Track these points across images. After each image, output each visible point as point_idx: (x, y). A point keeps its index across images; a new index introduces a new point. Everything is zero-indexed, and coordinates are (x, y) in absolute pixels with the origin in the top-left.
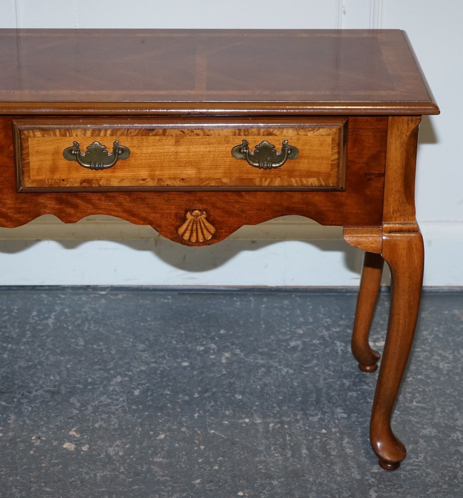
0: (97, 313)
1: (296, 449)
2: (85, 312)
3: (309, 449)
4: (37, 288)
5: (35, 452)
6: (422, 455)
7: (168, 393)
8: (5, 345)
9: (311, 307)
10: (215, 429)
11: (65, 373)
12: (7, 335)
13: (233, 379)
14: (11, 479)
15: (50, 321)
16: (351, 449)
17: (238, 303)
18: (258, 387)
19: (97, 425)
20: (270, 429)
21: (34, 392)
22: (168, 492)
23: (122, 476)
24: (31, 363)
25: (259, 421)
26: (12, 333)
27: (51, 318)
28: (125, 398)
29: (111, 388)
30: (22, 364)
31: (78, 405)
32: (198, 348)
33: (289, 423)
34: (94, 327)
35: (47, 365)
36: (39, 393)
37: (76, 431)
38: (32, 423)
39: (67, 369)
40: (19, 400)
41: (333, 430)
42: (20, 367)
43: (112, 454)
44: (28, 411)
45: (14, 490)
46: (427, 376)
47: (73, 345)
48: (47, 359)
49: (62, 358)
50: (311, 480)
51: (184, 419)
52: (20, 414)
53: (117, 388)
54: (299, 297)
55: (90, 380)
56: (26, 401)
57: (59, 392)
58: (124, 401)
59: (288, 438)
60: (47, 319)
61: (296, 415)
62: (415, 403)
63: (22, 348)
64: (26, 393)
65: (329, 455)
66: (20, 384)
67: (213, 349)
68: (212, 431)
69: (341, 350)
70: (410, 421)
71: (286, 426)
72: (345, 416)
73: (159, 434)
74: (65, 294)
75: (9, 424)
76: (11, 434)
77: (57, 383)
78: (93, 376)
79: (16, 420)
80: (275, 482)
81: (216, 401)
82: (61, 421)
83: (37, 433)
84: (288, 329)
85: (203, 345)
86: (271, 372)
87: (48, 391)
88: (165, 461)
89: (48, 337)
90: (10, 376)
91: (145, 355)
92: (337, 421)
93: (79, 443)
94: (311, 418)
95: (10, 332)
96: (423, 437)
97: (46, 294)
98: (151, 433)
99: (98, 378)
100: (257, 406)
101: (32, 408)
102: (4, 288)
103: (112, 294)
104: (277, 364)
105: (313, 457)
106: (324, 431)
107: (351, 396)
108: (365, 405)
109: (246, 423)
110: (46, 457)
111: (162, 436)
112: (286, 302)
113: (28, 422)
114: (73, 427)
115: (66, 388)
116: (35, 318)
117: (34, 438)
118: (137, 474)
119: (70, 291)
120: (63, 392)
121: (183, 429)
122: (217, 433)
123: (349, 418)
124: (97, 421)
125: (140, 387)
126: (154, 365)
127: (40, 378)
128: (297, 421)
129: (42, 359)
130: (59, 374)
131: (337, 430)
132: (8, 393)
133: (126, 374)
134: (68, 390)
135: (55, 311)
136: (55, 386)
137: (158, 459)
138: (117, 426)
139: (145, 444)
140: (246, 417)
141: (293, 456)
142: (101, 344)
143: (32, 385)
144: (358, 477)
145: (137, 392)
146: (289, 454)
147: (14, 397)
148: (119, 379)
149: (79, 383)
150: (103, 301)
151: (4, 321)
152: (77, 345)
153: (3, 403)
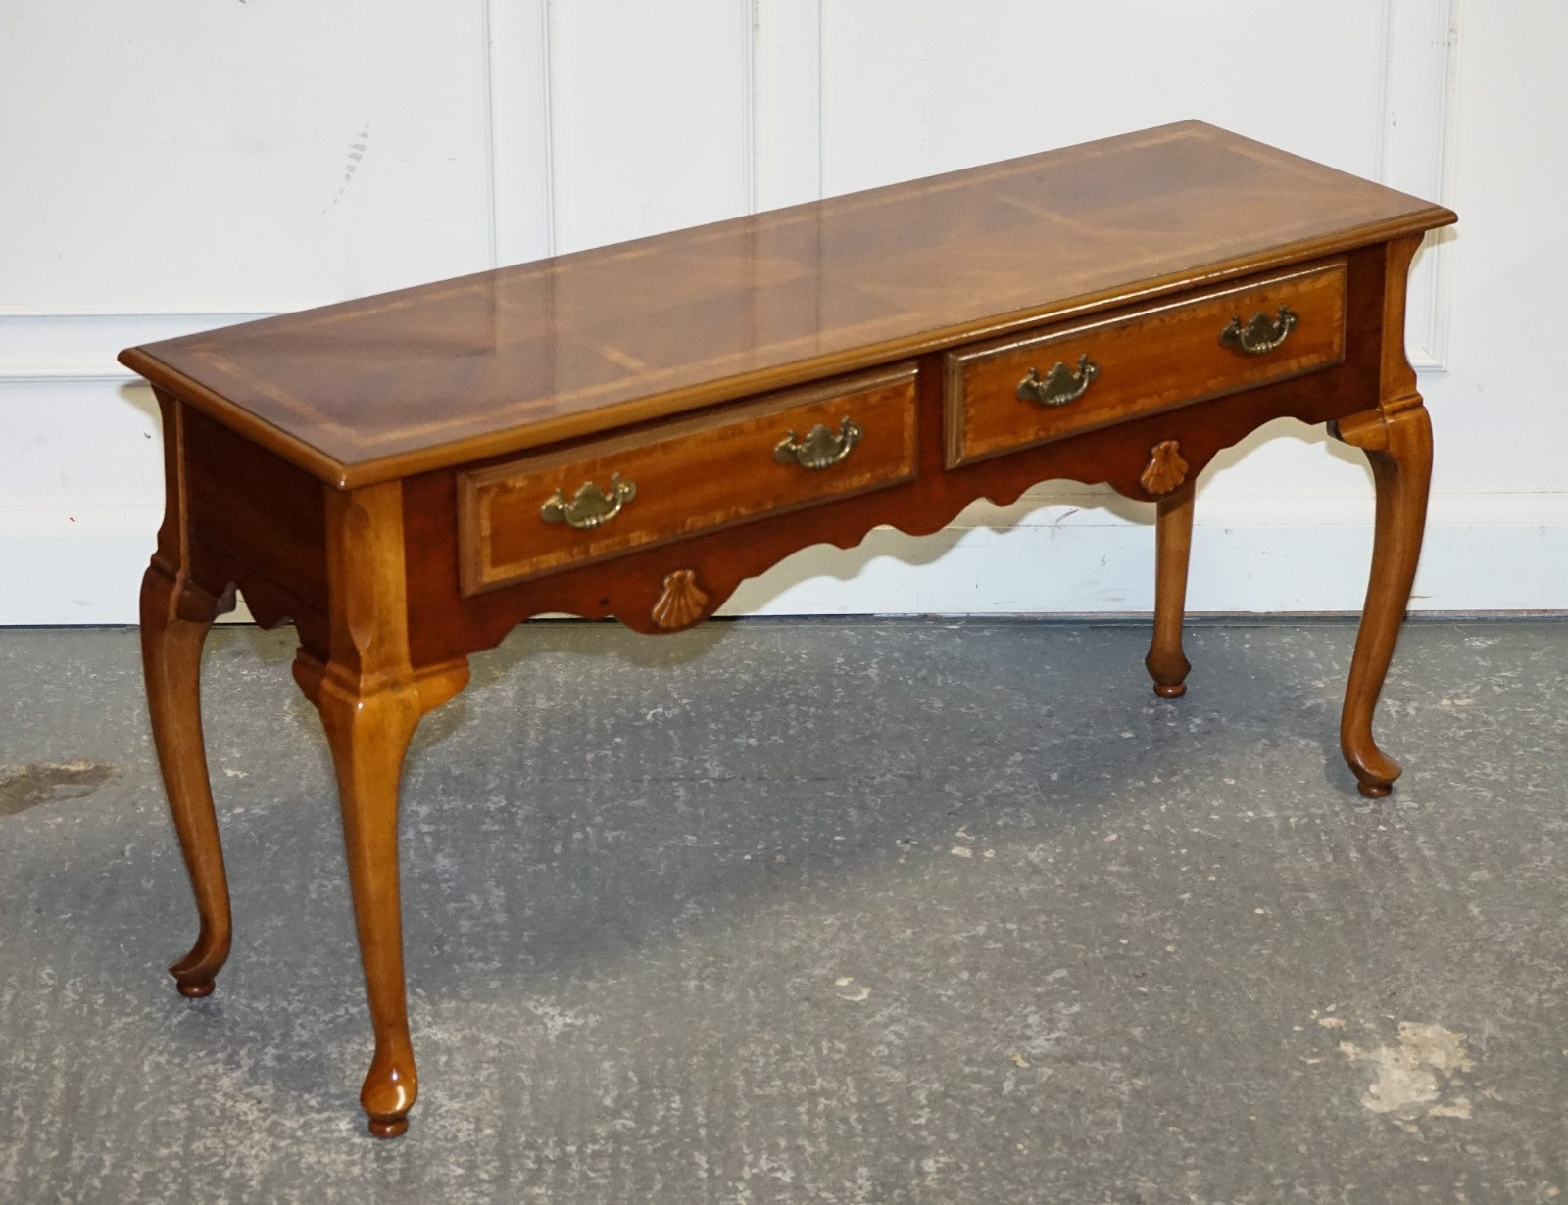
0: (953, 658)
1: (1338, 852)
2: (930, 657)
3: (1362, 851)
5: (906, 859)
6: (1550, 858)
7: (1109, 776)
8: (804, 709)
9: (1333, 647)
10: (1200, 827)
11: (922, 749)
12: (801, 693)
13: (1216, 756)
14: (880, 895)
15: (873, 672)
16: (1430, 850)
17: (1201, 642)
18: (1261, 767)
19: (999, 823)
20: (1293, 826)
21: (878, 777)
22: (1142, 909)
23: (1061, 891)
24: (859, 736)
25: (1271, 815)
26: (810, 691)
27: (872, 667)
28: (1036, 785)
29: (1009, 771)
30: (844, 736)
31: (959, 795)
32: (1144, 711)
33: (1322, 817)
34: (954, 681)
35: (889, 737)
36: (888, 777)
37: (965, 831)
38: (889, 821)
39: (925, 743)
40: (856, 790)
41: (1398, 826)
42: (841, 741)
43: (1036, 861)
44: (877, 804)
45: (890, 910)
46: (1548, 749)
47: (924, 708)
48: (885, 728)
49: (912, 728)
50: (1371, 891)
51: (1143, 813)
52: (863, 808)
53: (1019, 771)
54: (1309, 630)
55: (969, 760)
56: (868, 789)
57: (920, 778)
58: (1035, 789)
59: (1323, 838)
60: (865, 668)
61: (1331, 805)
62: (1530, 787)
63: (836, 713)
64: (865, 779)
65: (1397, 859)
66: (851, 765)
67: (1171, 713)
68: (1196, 830)
69: (1397, 712)
70: (1526, 812)
71: (1318, 821)
72: (1416, 805)
73: (1107, 835)
74: (886, 628)
75: (851, 822)
76: (858, 836)
77: (914, 764)
78: (974, 754)
79: (860, 817)
80: (1313, 896)
81: (1193, 789)
82: (937, 818)
83: (902, 835)
84: (1297, 681)
85: (1152, 707)
86: (1278, 744)
87: (901, 776)
88: (1126, 869)
89: (876, 695)
90: (828, 754)
91: (1055, 722)
92: (1401, 813)
93: (977, 849)
94: (1357, 810)
95: (806, 690)
96: (1549, 833)
97: (851, 630)
98: (1093, 833)
99: (982, 756)
100: (1264, 793)
101: (883, 800)
103: (970, 630)
104: (1287, 733)
105: (1370, 863)
106: (1381, 828)
107: (1421, 779)
108: (1446, 790)
109: (1249, 817)
110: (927, 867)
111: (1114, 837)
112: (1286, 639)
113: (881, 819)
114: (961, 825)
115: (932, 770)
116: (843, 667)
117: (898, 841)
118: (1083, 887)
119: (893, 623)
120: (928, 774)
121: (1146, 827)
122: (1203, 832)
123: (1422, 806)
124: (999, 818)
125: (1059, 769)
126: (1074, 737)
127: (882, 757)
128: (1336, 814)
129: (877, 729)
130: (912, 751)
131: (1403, 825)
132: (834, 778)
133: (1029, 751)
134: (935, 774)
135: (877, 656)
136: (911, 769)
137: (1113, 868)
138: (1033, 823)
139: (1087, 847)
140: (1248, 810)
141: (1335, 860)
142: (972, 706)
143: (871, 767)
144: (1447, 887)
145: (1054, 777)
146: (1330, 859)
147: (847, 785)
148: (1019, 757)
149: (951, 763)
150: (959, 641)
151: (789, 673)
152: (932, 708)
153: (831, 794)
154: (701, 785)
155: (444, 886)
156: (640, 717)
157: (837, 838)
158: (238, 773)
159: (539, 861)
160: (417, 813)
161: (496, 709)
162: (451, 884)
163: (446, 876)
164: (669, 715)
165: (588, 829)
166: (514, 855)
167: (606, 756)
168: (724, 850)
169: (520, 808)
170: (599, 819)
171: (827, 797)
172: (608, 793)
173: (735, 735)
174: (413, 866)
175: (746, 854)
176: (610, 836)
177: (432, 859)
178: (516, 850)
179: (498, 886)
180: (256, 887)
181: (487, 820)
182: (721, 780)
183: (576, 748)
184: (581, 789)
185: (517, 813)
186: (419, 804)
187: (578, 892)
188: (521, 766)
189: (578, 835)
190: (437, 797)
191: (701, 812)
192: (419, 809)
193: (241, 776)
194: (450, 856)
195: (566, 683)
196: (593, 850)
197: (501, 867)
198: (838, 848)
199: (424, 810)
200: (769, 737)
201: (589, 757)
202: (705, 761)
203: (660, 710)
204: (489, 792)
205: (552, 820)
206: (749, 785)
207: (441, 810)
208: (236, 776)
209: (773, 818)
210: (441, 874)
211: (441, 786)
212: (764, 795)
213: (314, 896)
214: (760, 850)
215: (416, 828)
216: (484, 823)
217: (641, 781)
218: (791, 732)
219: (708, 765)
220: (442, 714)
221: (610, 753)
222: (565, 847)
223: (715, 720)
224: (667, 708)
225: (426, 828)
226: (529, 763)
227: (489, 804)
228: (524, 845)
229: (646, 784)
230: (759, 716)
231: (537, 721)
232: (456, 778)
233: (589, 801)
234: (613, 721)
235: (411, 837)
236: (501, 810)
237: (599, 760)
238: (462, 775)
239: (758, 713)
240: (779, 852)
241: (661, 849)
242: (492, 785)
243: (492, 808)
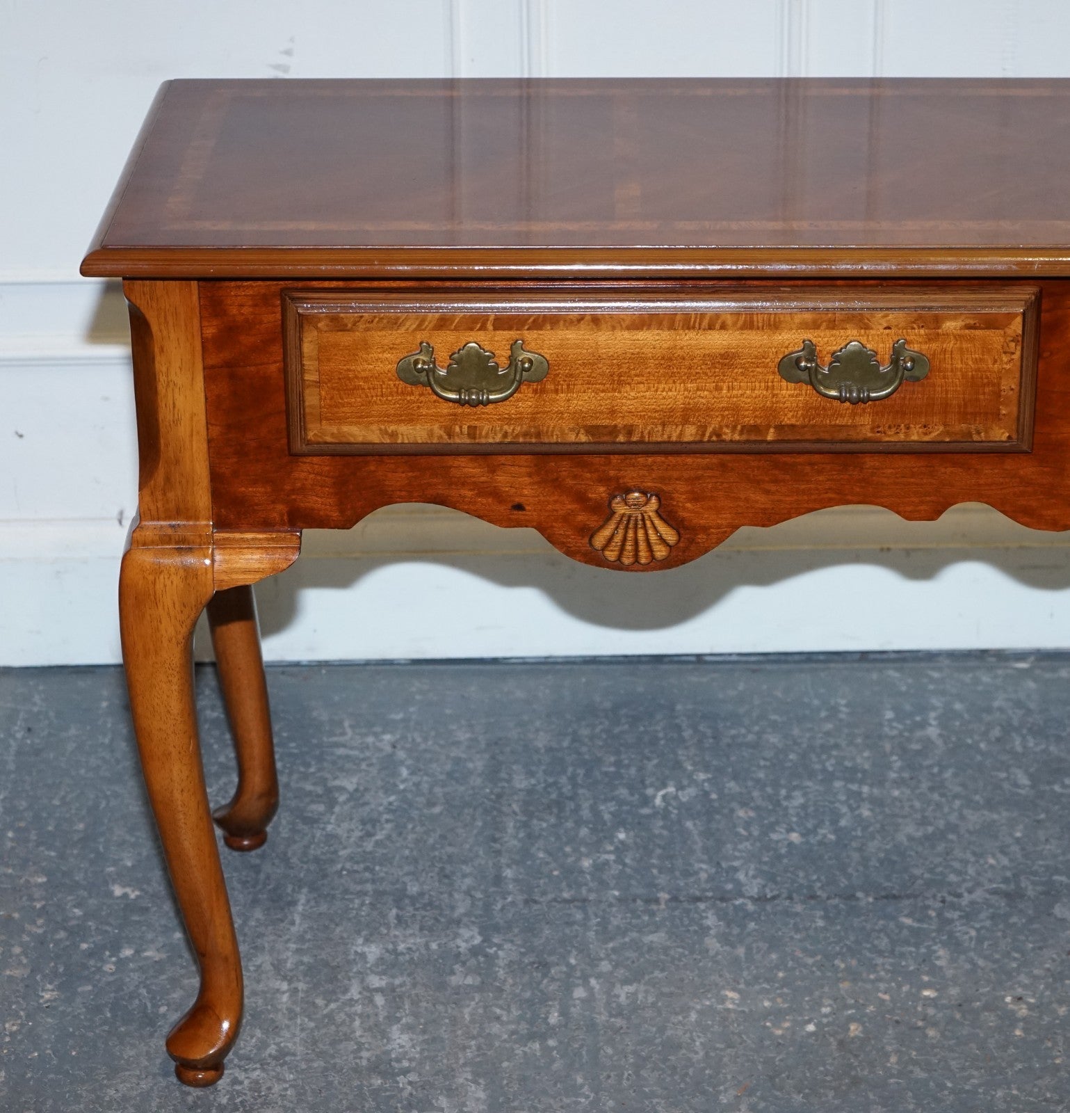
0: (1029, 712)
2: (1001, 710)
4: (872, 656)
5: (1025, 1030)
8: (854, 787)
11: (1015, 848)
12: (848, 764)
14: (1000, 1094)
15: (933, 732)
21: (966, 894)
24: (930, 829)
26: (859, 760)
27: (930, 725)
30: (910, 829)
34: (1036, 745)
35: (969, 832)
36: (978, 895)
38: (990, 965)
39: (1018, 840)
40: (940, 915)
42: (910, 838)
44: (971, 939)
47: (1006, 786)
48: (962, 817)
49: (995, 816)
52: (955, 945)
56: (956, 915)
57: (1021, 894)
60: (922, 726)
63: (896, 793)
64: (949, 898)
66: (927, 876)
74: (940, 669)
75: (941, 968)
76: (954, 991)
77: (1009, 874)
79: (953, 960)
82: (1054, 960)
83: (1011, 988)
87: (995, 892)
89: (943, 768)
90: (895, 858)
95: (853, 759)
97: (896, 669)
101: (978, 930)
102: (797, 658)
103: (1044, 669)
110: (1055, 1043)
113: (981, 962)
115: (1033, 883)
116: (895, 724)
117: (1008, 999)
119: (947, 662)
120: (1030, 892)
127: (965, 862)
129: (953, 818)
130: (1003, 852)
132: (908, 897)
134: (1039, 888)
135: (934, 708)
136: (1006, 880)
143: (953, 878)
147: (927, 907)
149: (1057, 871)
150: (1031, 685)
151: (828, 734)
152: (1016, 785)
153: (908, 921)
154: (735, 906)
155: (401, 1079)
156: (646, 801)
157: (926, 993)
158: (128, 890)
159: (532, 1037)
160: (363, 956)
161: (462, 789)
162: (413, 1077)
163: (406, 1064)
164: (685, 796)
165: (593, 982)
166: (495, 1028)
167: (606, 863)
168: (778, 1015)
169: (500, 947)
170: (605, 966)
171: (901, 927)
172: (615, 922)
173: (772, 827)
174: (360, 1047)
175: (809, 1022)
176: (623, 993)
177: (384, 1035)
178: (498, 1018)
179: (475, 1082)
180: (144, 1085)
181: (457, 967)
182: (760, 899)
183: (568, 849)
184: (579, 916)
185: (496, 956)
186: (367, 941)
187: (586, 1090)
188: (498, 880)
189: (579, 993)
190: (389, 928)
191: (741, 951)
192: (366, 949)
193: (133, 896)
194: (409, 1028)
195: (550, 750)
196: (602, 1018)
197: (479, 1048)
198: (931, 1011)
199: (373, 952)
200: (814, 831)
201: (586, 863)
202: (736, 870)
203: (671, 789)
204: (458, 922)
205: (544, 966)
206: (799, 908)
207: (395, 952)
208: (125, 896)
209: (837, 962)
210: (398, 1060)
211: (394, 911)
212: (821, 923)
213: (224, 1101)
214: (826, 1016)
215: (362, 981)
216: (453, 973)
217: (657, 901)
218: (843, 823)
219: (741, 876)
220: (392, 798)
221: (612, 857)
222: (564, 1013)
223: (744, 804)
224: (680, 787)
225: (376, 981)
226: (508, 873)
227: (459, 942)
228: (509, 1011)
229: (663, 906)
230: (798, 800)
231: (515, 807)
232: (413, 899)
233: (591, 934)
234: (612, 807)
235: (356, 997)
236: (475, 951)
237: (599, 868)
238: (421, 894)
239: (797, 793)
240: (851, 1019)
241: (693, 1016)
242: (461, 910)
243: (463, 946)
